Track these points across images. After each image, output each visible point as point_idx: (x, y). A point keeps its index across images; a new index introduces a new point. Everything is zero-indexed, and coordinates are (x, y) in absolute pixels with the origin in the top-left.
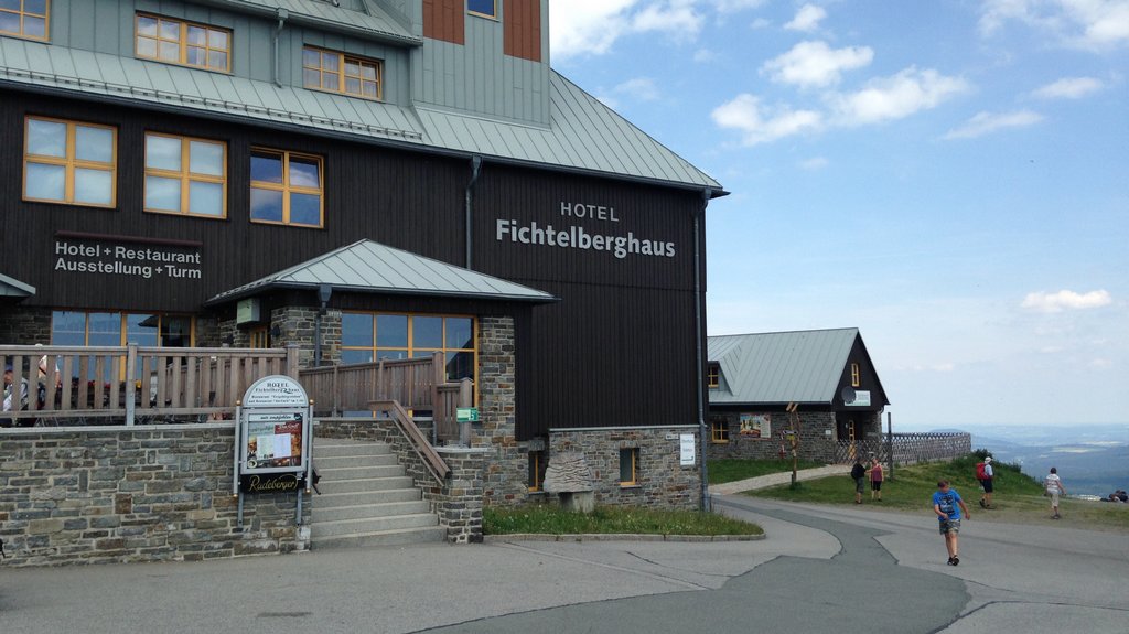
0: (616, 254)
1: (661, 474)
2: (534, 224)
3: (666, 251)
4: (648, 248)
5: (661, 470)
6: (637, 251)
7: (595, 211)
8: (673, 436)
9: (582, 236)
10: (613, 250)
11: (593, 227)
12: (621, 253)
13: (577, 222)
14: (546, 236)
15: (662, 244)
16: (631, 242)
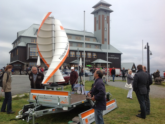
0: (115, 59)
3: (118, 58)
7: (113, 56)
14: (110, 58)
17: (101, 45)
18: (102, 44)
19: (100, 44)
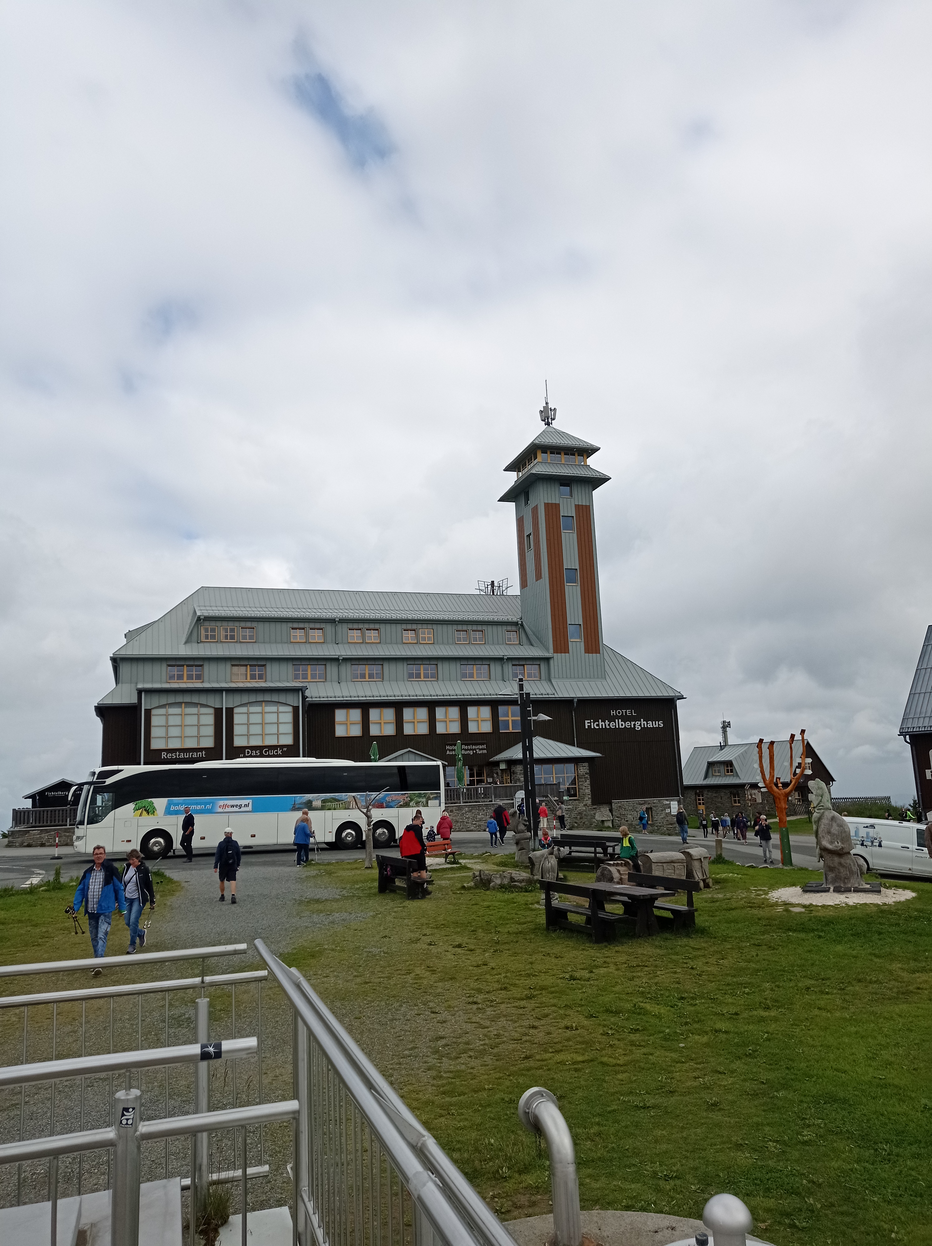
0: (636, 729)
1: (663, 818)
2: (600, 720)
3: (659, 725)
4: (650, 724)
5: (662, 816)
6: (646, 726)
7: (626, 712)
8: (667, 803)
9: (620, 723)
10: (635, 727)
11: (625, 719)
12: (638, 728)
13: (618, 717)
14: (605, 725)
15: (657, 722)
16: (642, 723)
17: (547, 660)
18: (556, 651)
19: (547, 655)
